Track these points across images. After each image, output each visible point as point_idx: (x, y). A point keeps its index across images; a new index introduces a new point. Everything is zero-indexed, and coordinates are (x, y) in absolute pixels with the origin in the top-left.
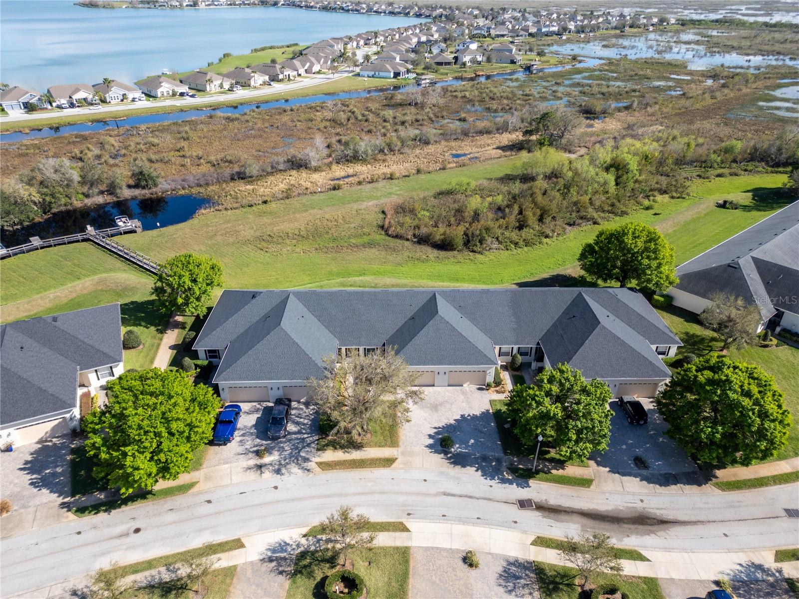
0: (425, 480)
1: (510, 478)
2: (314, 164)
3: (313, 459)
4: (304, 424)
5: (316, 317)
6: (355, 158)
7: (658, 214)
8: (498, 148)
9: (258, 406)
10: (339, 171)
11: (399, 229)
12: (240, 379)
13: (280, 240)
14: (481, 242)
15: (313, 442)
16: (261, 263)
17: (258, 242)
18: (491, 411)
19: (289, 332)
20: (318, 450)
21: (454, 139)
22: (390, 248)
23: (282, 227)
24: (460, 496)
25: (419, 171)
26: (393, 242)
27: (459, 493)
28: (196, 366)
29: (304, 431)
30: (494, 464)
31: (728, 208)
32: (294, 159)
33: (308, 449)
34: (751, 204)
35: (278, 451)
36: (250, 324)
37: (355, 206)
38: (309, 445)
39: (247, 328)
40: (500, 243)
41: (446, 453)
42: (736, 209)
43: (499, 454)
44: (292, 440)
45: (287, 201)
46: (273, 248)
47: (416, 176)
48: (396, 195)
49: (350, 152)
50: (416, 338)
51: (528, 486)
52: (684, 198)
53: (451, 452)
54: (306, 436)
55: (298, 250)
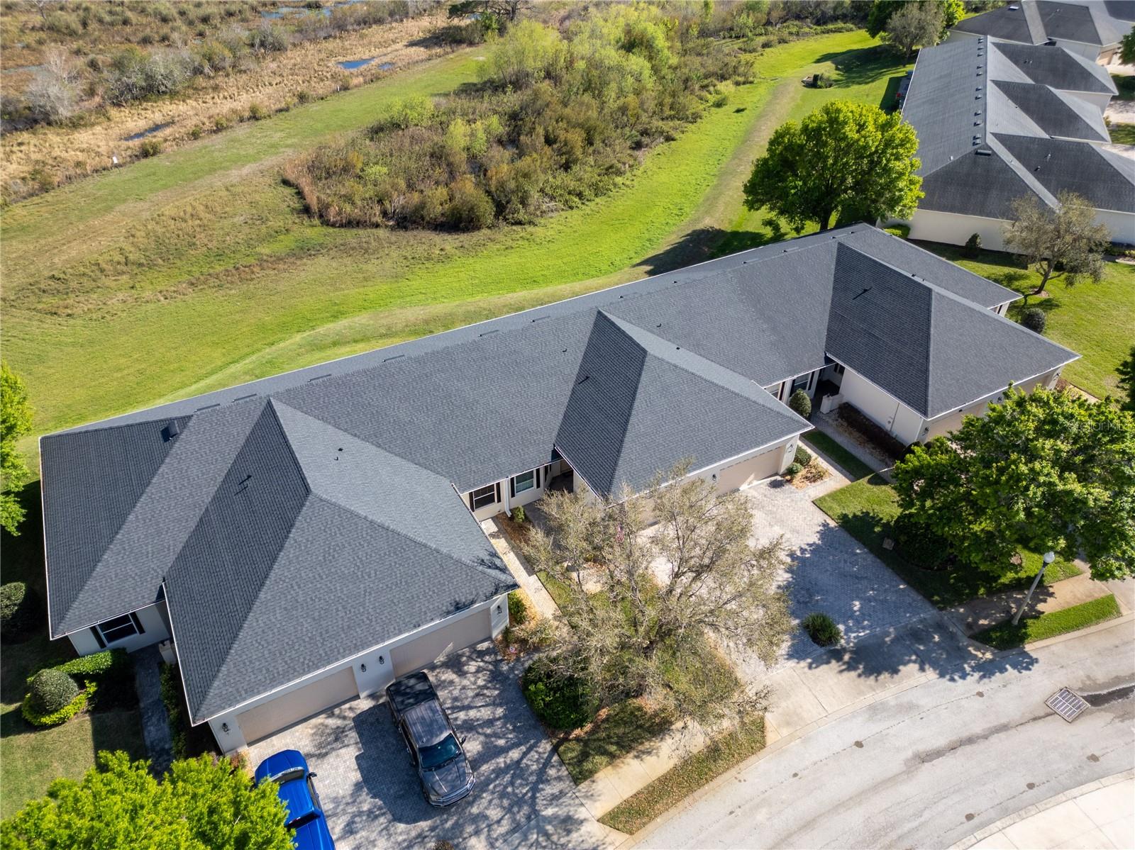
0: (859, 744)
1: (989, 656)
2: (64, 112)
3: (582, 813)
4: (490, 723)
5: (366, 439)
6: (150, 91)
7: (743, 110)
8: (412, 44)
9: (333, 722)
10: (132, 120)
11: (348, 208)
12: (274, 682)
13: (88, 284)
14: (523, 202)
15: (547, 764)
16: (73, 344)
17: (32, 298)
18: (832, 524)
19: (343, 502)
20: (577, 780)
21: (325, 38)
22: (353, 249)
23: (74, 253)
24: (953, 748)
25: (302, 98)
26: (350, 235)
27: (941, 742)
28: (80, 679)
29: (501, 742)
30: (937, 638)
31: (820, 87)
32: (11, 108)
33: (549, 790)
34: (840, 78)
35: (477, 833)
36: (199, 513)
37: (217, 181)
38: (542, 777)
39: (192, 525)
40: (552, 198)
41: (837, 655)
42: (830, 86)
43: (928, 613)
44: (488, 782)
45: (49, 197)
46: (82, 305)
47: (301, 109)
48: (287, 146)
49: (137, 79)
50: (633, 420)
51: (1034, 661)
52: (751, 83)
53: (844, 650)
54: (515, 754)
55: (147, 294)
